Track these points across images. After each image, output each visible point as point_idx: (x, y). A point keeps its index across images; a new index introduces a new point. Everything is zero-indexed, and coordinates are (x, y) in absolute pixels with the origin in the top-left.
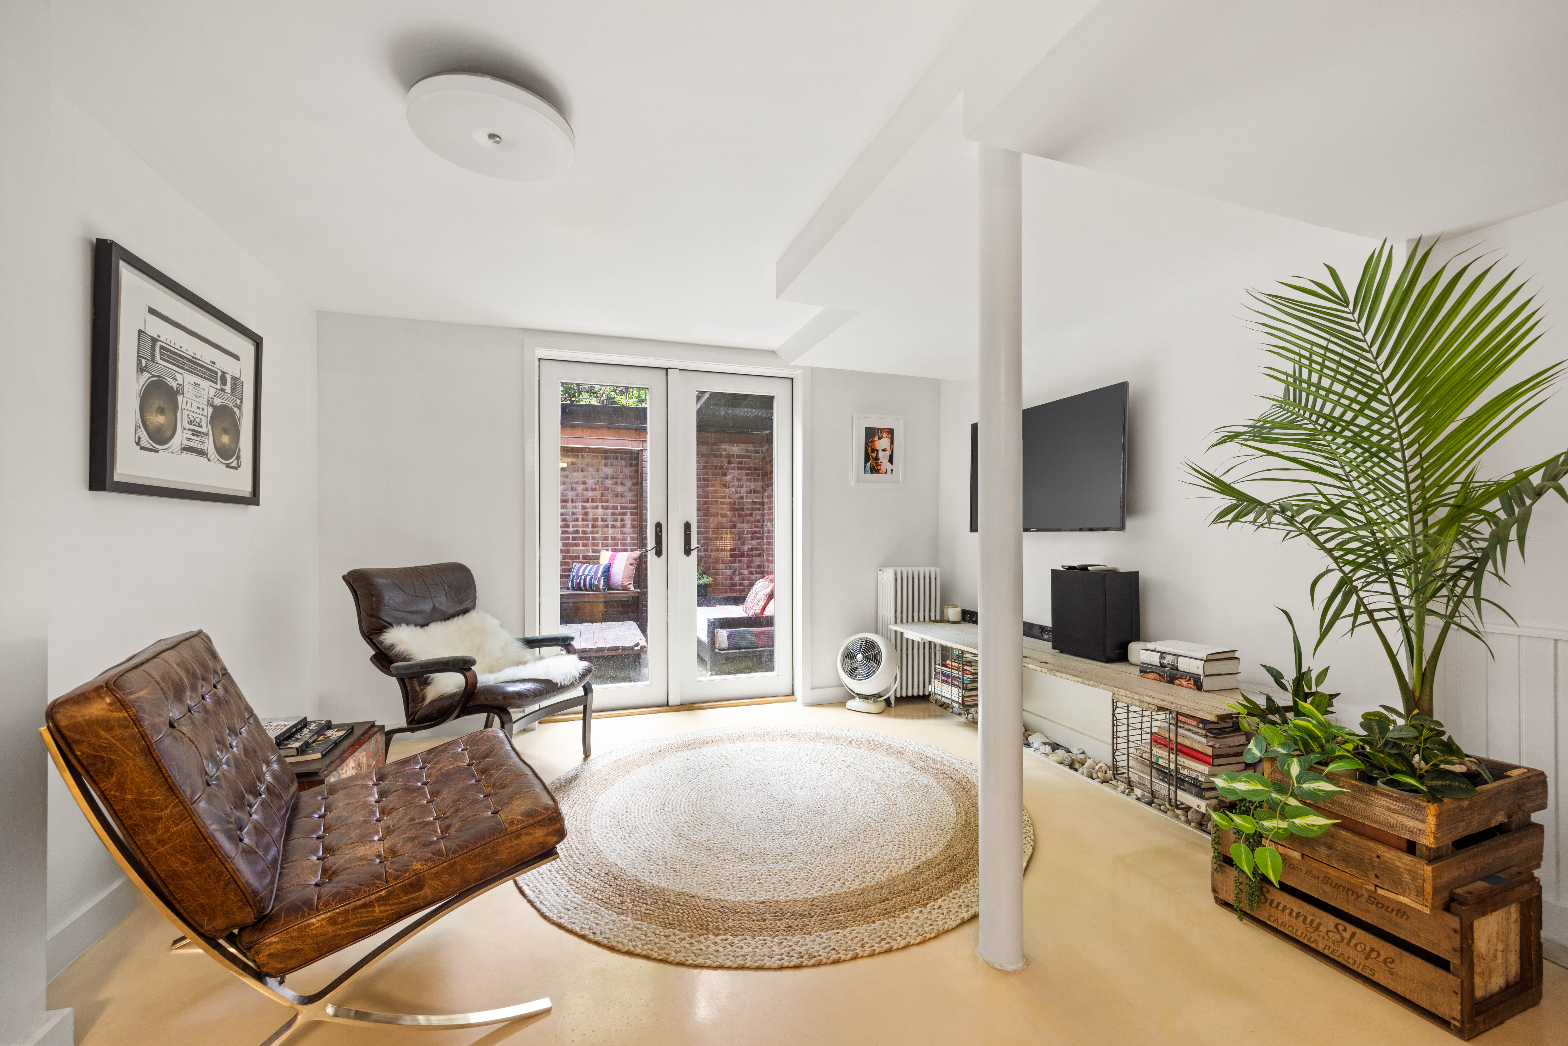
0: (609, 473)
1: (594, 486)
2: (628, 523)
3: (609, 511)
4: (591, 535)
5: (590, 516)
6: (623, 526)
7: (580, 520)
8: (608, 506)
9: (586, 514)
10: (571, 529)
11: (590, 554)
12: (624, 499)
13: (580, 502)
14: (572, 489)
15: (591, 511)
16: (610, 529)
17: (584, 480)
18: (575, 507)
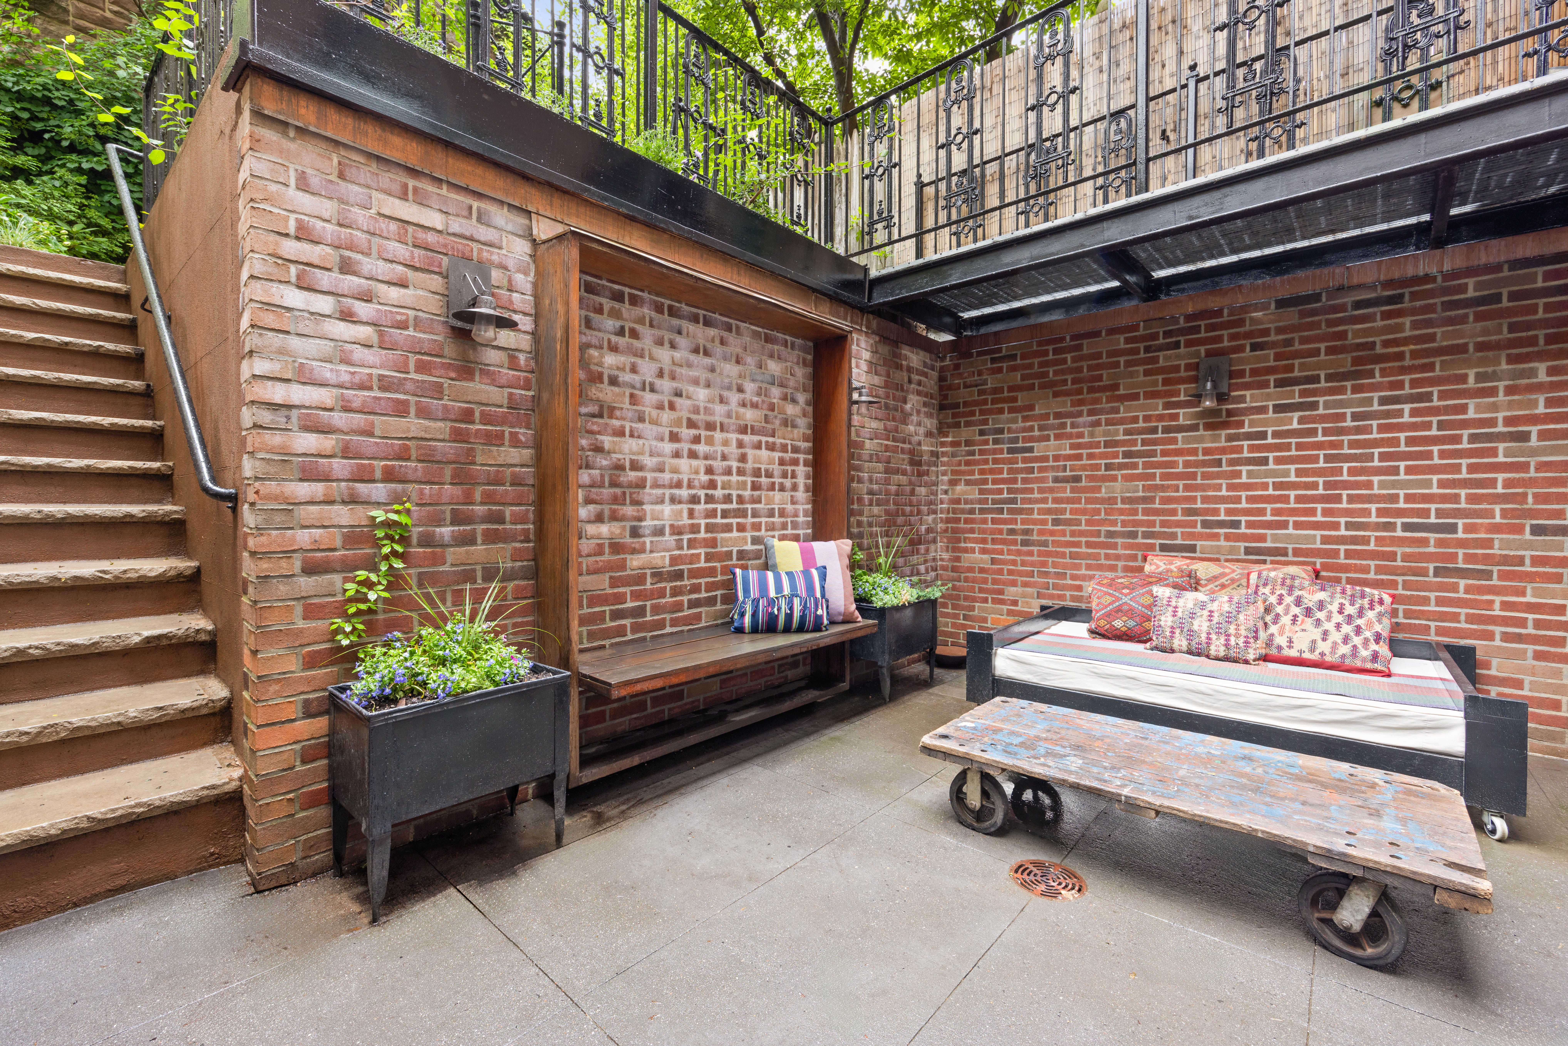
0: (776, 374)
1: (755, 399)
2: (801, 481)
3: (777, 455)
4: (749, 506)
5: (749, 465)
6: (794, 488)
7: (734, 470)
8: (774, 444)
9: (743, 458)
10: (719, 493)
11: (749, 547)
12: (796, 431)
13: (734, 431)
14: (722, 401)
15: (751, 453)
16: (776, 492)
17: (740, 381)
18: (726, 443)
